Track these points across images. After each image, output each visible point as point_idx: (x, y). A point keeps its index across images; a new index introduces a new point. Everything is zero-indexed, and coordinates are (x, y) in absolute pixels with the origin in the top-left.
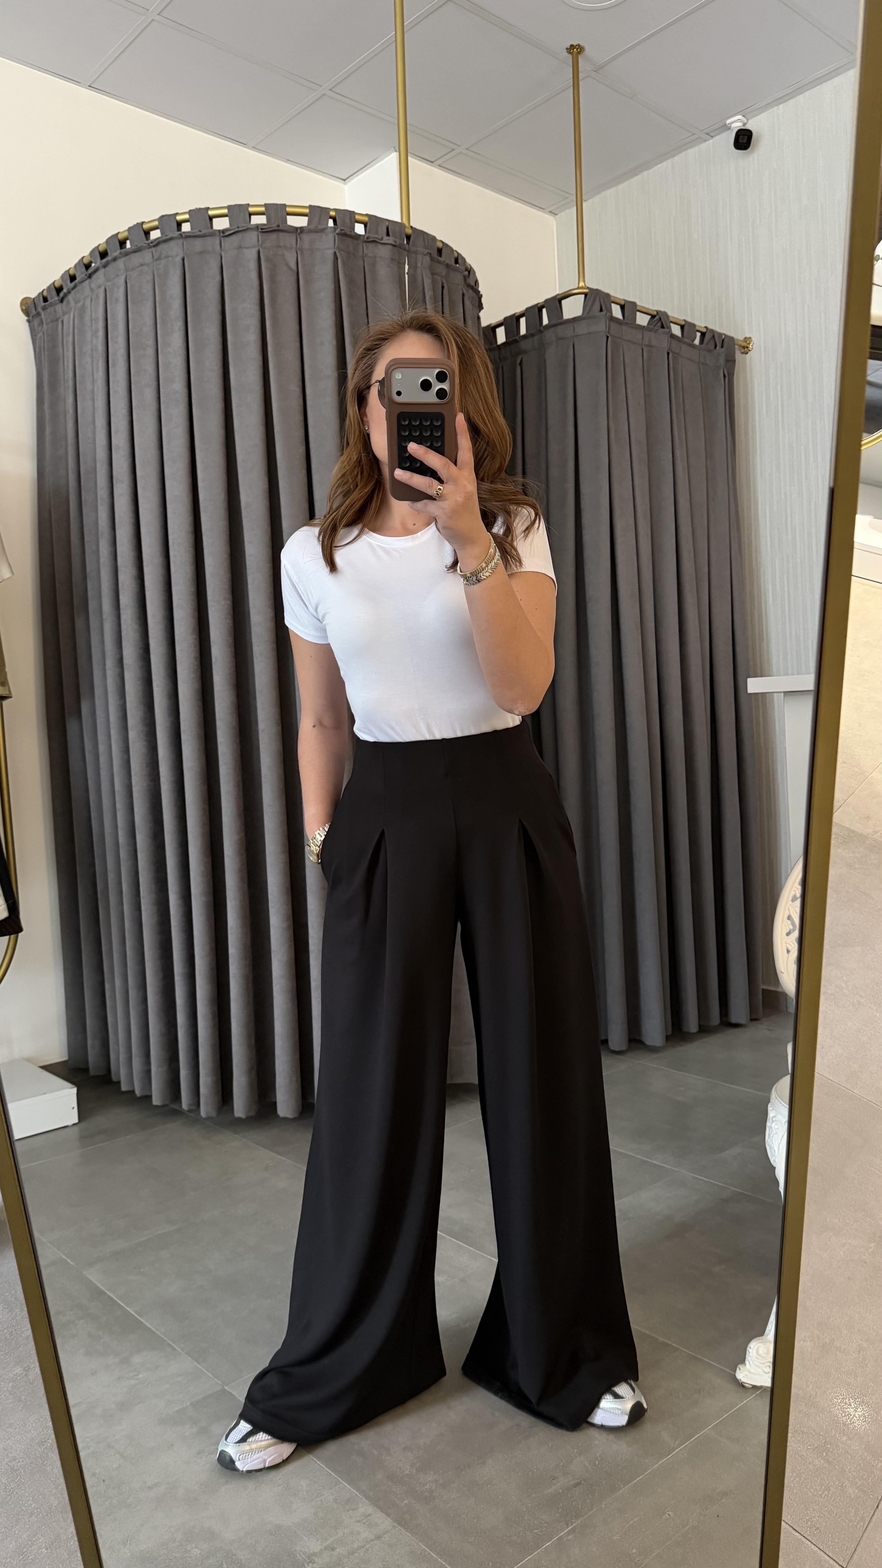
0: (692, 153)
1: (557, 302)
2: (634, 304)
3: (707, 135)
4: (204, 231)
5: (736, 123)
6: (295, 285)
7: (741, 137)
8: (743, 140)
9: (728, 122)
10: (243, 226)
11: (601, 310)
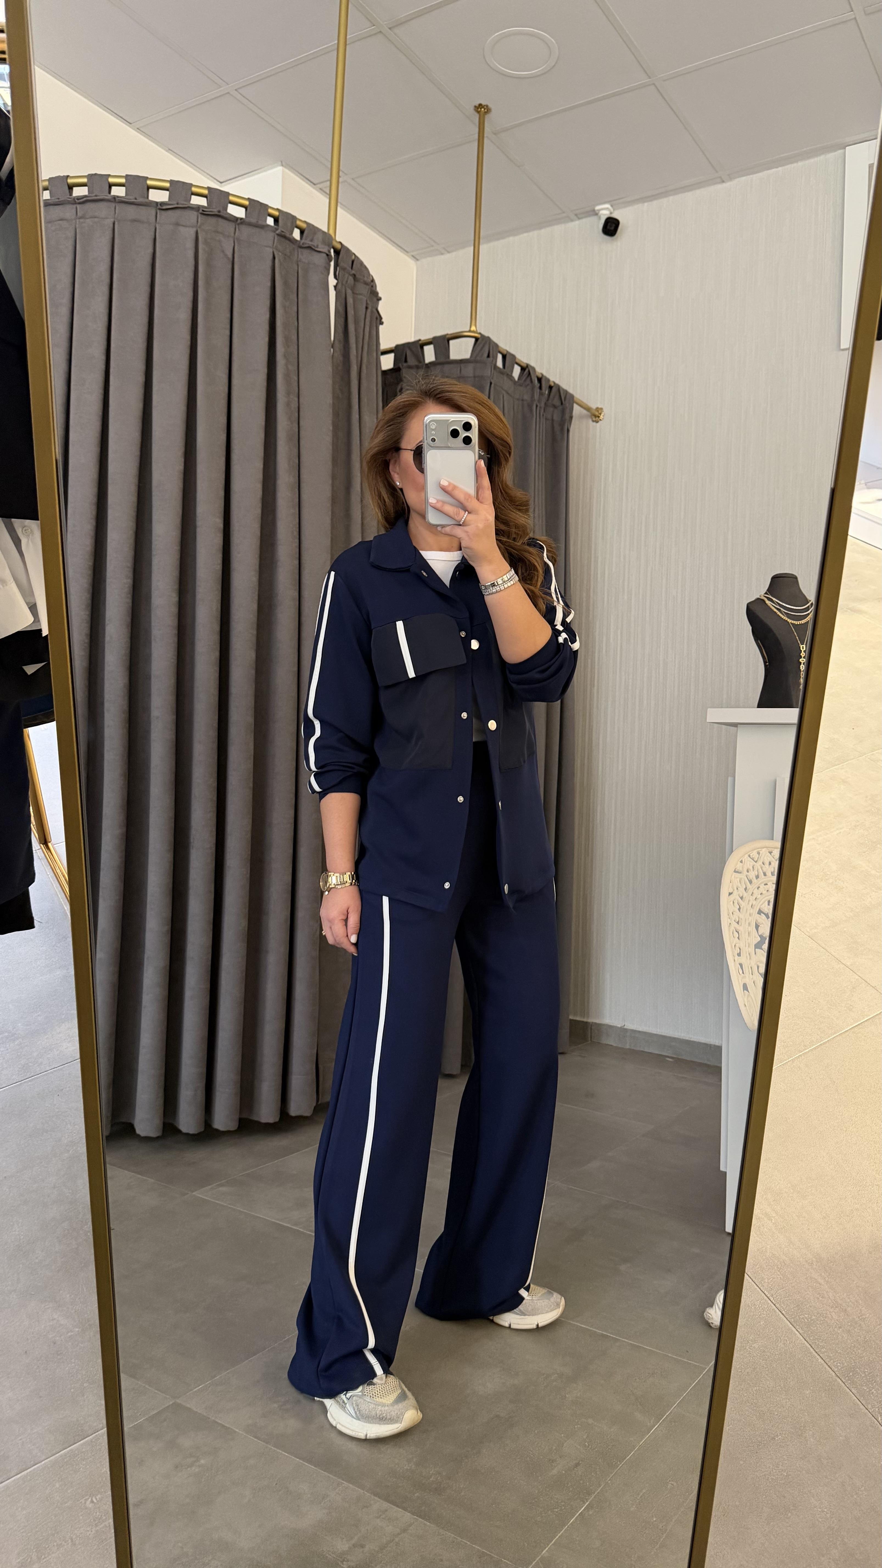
0: (558, 229)
1: (446, 341)
2: (514, 357)
3: (575, 217)
4: (140, 200)
5: (605, 211)
6: (230, 274)
7: (609, 224)
8: (611, 227)
9: (597, 208)
10: (182, 203)
11: (488, 356)
